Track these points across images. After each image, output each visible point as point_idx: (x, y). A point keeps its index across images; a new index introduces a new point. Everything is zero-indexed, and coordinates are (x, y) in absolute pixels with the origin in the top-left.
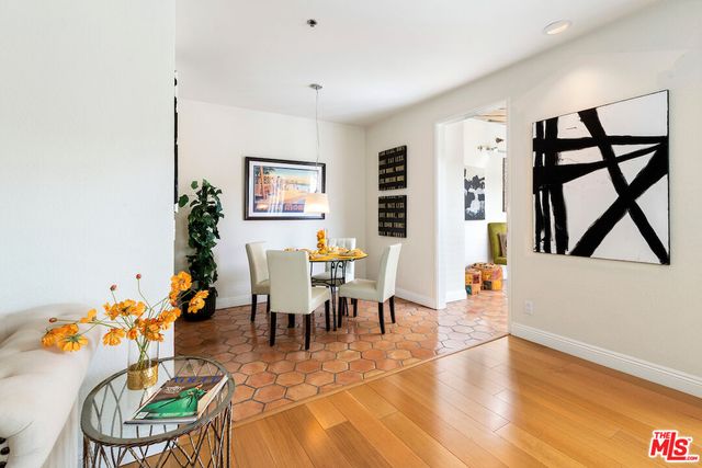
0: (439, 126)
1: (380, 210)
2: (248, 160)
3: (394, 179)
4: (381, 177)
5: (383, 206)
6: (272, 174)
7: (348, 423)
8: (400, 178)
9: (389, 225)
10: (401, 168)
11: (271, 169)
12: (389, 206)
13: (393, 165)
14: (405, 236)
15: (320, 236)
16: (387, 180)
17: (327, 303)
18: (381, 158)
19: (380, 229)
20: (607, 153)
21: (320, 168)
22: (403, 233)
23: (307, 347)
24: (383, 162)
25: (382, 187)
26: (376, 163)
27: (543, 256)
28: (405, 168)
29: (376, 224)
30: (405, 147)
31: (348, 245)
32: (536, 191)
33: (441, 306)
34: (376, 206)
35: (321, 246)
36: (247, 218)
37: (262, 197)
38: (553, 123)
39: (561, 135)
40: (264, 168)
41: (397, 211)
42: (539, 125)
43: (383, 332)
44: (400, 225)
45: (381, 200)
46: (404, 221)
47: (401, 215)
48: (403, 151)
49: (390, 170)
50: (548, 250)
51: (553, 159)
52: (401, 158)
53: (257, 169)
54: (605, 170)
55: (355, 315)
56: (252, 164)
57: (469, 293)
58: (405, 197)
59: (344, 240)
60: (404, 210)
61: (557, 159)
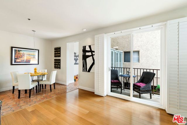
0: (67, 44)
1: (55, 62)
2: (12, 48)
3: (58, 55)
4: (55, 54)
5: (55, 61)
6: (21, 52)
7: (36, 109)
8: (59, 55)
9: (56, 66)
10: (59, 52)
11: (21, 50)
12: (57, 61)
13: (58, 51)
14: (60, 69)
15: (35, 69)
16: (56, 55)
17: (36, 86)
18: (55, 49)
19: (55, 67)
20: (92, 54)
21: (37, 51)
22: (60, 68)
23: (30, 97)
24: (55, 50)
25: (55, 56)
26: (54, 50)
27: (84, 72)
28: (60, 52)
29: (54, 66)
30: (60, 47)
31: (45, 71)
32: (83, 60)
33: (67, 84)
34: (54, 61)
35: (35, 72)
36: (12, 64)
37: (17, 59)
38: (85, 47)
39: (86, 49)
40: (18, 50)
41: (58, 63)
42: (83, 47)
43: (51, 91)
44: (59, 66)
45: (55, 60)
46: (60, 65)
47: (59, 64)
48: (60, 48)
49: (57, 53)
50: (84, 71)
51: (85, 54)
52: (59, 50)
53: (16, 51)
54: (92, 57)
55: (45, 88)
56: (14, 49)
57: (75, 81)
58: (60, 59)
59: (44, 70)
60: (60, 62)
61: (86, 54)
